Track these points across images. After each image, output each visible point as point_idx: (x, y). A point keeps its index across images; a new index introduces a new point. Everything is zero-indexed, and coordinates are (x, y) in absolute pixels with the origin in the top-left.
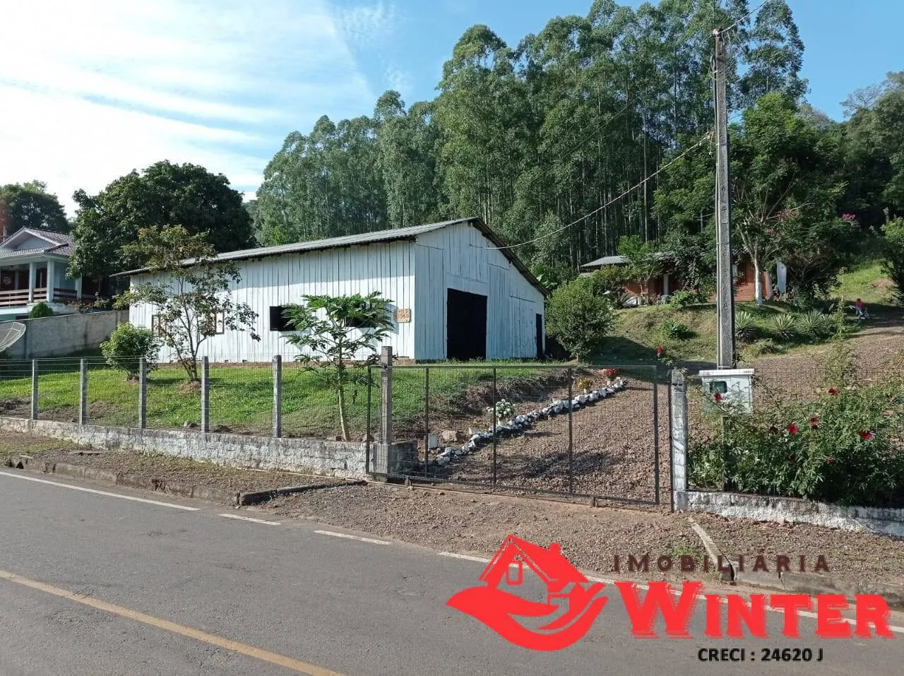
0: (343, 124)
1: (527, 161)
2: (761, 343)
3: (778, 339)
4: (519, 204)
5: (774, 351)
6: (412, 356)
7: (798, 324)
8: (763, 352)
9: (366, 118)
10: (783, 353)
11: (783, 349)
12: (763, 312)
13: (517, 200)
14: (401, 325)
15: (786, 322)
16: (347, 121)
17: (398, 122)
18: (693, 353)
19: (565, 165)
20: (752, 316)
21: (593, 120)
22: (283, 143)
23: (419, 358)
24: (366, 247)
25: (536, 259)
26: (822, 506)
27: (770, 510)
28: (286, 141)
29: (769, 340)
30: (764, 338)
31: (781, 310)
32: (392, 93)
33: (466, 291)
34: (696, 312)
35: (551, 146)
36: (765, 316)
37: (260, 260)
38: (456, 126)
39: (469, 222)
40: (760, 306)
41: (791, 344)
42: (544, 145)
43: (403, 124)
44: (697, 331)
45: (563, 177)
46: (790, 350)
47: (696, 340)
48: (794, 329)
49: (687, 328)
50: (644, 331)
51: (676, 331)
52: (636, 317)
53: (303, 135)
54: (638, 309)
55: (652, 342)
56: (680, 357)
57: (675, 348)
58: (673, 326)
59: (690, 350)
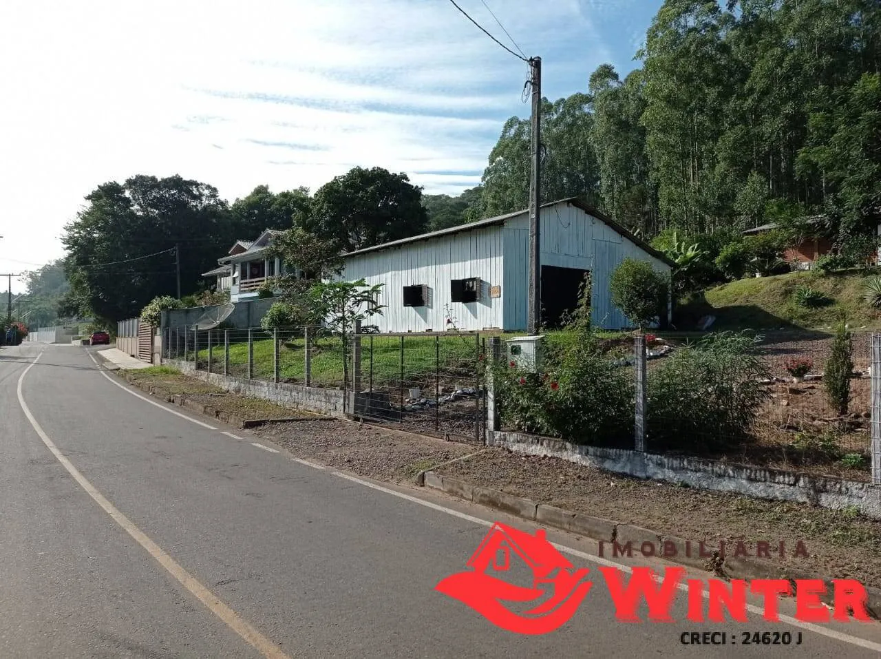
0: (558, 104)
1: (731, 119)
4: (721, 167)
6: (501, 327)
9: (580, 94)
13: (718, 162)
14: (493, 300)
16: (563, 100)
17: (608, 95)
18: (822, 321)
19: (774, 119)
21: (806, 67)
22: (502, 129)
23: (507, 329)
24: (469, 233)
25: (738, 223)
26: (568, 445)
27: (539, 447)
28: (505, 127)
32: (605, 67)
33: (565, 266)
34: (840, 277)
35: (760, 100)
37: (399, 248)
38: (654, 93)
39: (568, 202)
42: (750, 101)
43: (614, 95)
44: (837, 298)
45: (772, 133)
47: (830, 308)
49: (822, 295)
50: (779, 299)
51: (808, 299)
52: (773, 285)
53: (521, 119)
54: (778, 276)
55: (782, 312)
56: (806, 326)
57: (803, 317)
58: (805, 293)
59: (820, 319)
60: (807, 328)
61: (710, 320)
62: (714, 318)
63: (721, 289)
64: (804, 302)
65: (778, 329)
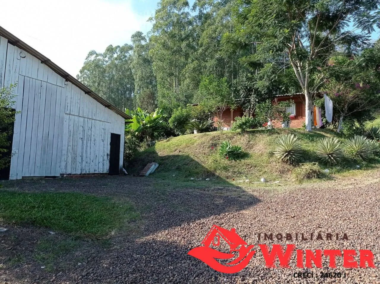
0: (117, 48)
2: (307, 167)
3: (324, 162)
5: (320, 176)
7: (344, 148)
8: (309, 176)
9: (127, 44)
10: (329, 178)
11: (330, 173)
12: (312, 136)
15: (333, 145)
16: (119, 46)
18: (241, 173)
19: (212, 60)
20: (298, 139)
29: (314, 164)
30: (311, 161)
31: (328, 135)
32: (139, 32)
34: (252, 135)
36: (312, 140)
40: (310, 131)
41: (338, 168)
44: (250, 152)
45: (210, 67)
46: (337, 175)
47: (246, 161)
48: (341, 152)
49: (240, 149)
50: (207, 150)
51: (229, 152)
52: (203, 139)
53: (98, 52)
54: (208, 133)
55: (208, 163)
56: (227, 178)
57: (225, 168)
58: (227, 147)
59: (238, 171)
60: (228, 180)
61: (153, 167)
62: (157, 165)
63: (168, 141)
64: (226, 155)
65: (205, 179)
